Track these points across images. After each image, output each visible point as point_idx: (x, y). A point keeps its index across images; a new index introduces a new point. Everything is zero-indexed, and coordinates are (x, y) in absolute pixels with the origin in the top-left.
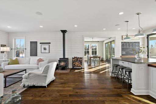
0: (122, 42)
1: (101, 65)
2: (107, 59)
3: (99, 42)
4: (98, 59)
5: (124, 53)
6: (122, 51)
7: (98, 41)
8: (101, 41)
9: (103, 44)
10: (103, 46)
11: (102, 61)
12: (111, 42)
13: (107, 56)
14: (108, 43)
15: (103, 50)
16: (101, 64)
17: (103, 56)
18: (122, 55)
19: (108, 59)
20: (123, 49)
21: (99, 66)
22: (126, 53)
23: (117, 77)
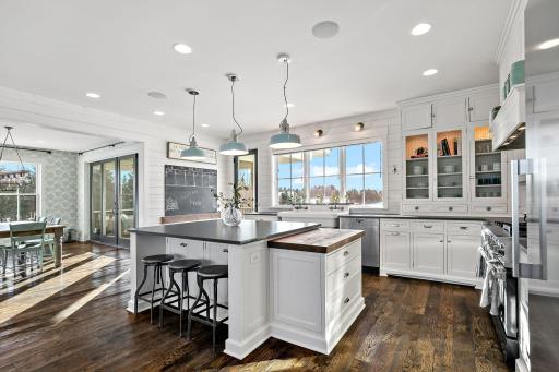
0: (166, 166)
1: (66, 270)
2: (99, 232)
3: (50, 156)
4: (49, 238)
5: (174, 206)
6: (166, 197)
7: (49, 147)
8: (66, 153)
9: (75, 167)
10: (75, 174)
11: (71, 243)
12: (117, 161)
13: (94, 221)
14: (102, 163)
15: (75, 194)
16: (65, 263)
17: (76, 220)
18: (168, 213)
19: (104, 233)
20: (169, 192)
21: (57, 274)
22: (179, 206)
23: (165, 310)
